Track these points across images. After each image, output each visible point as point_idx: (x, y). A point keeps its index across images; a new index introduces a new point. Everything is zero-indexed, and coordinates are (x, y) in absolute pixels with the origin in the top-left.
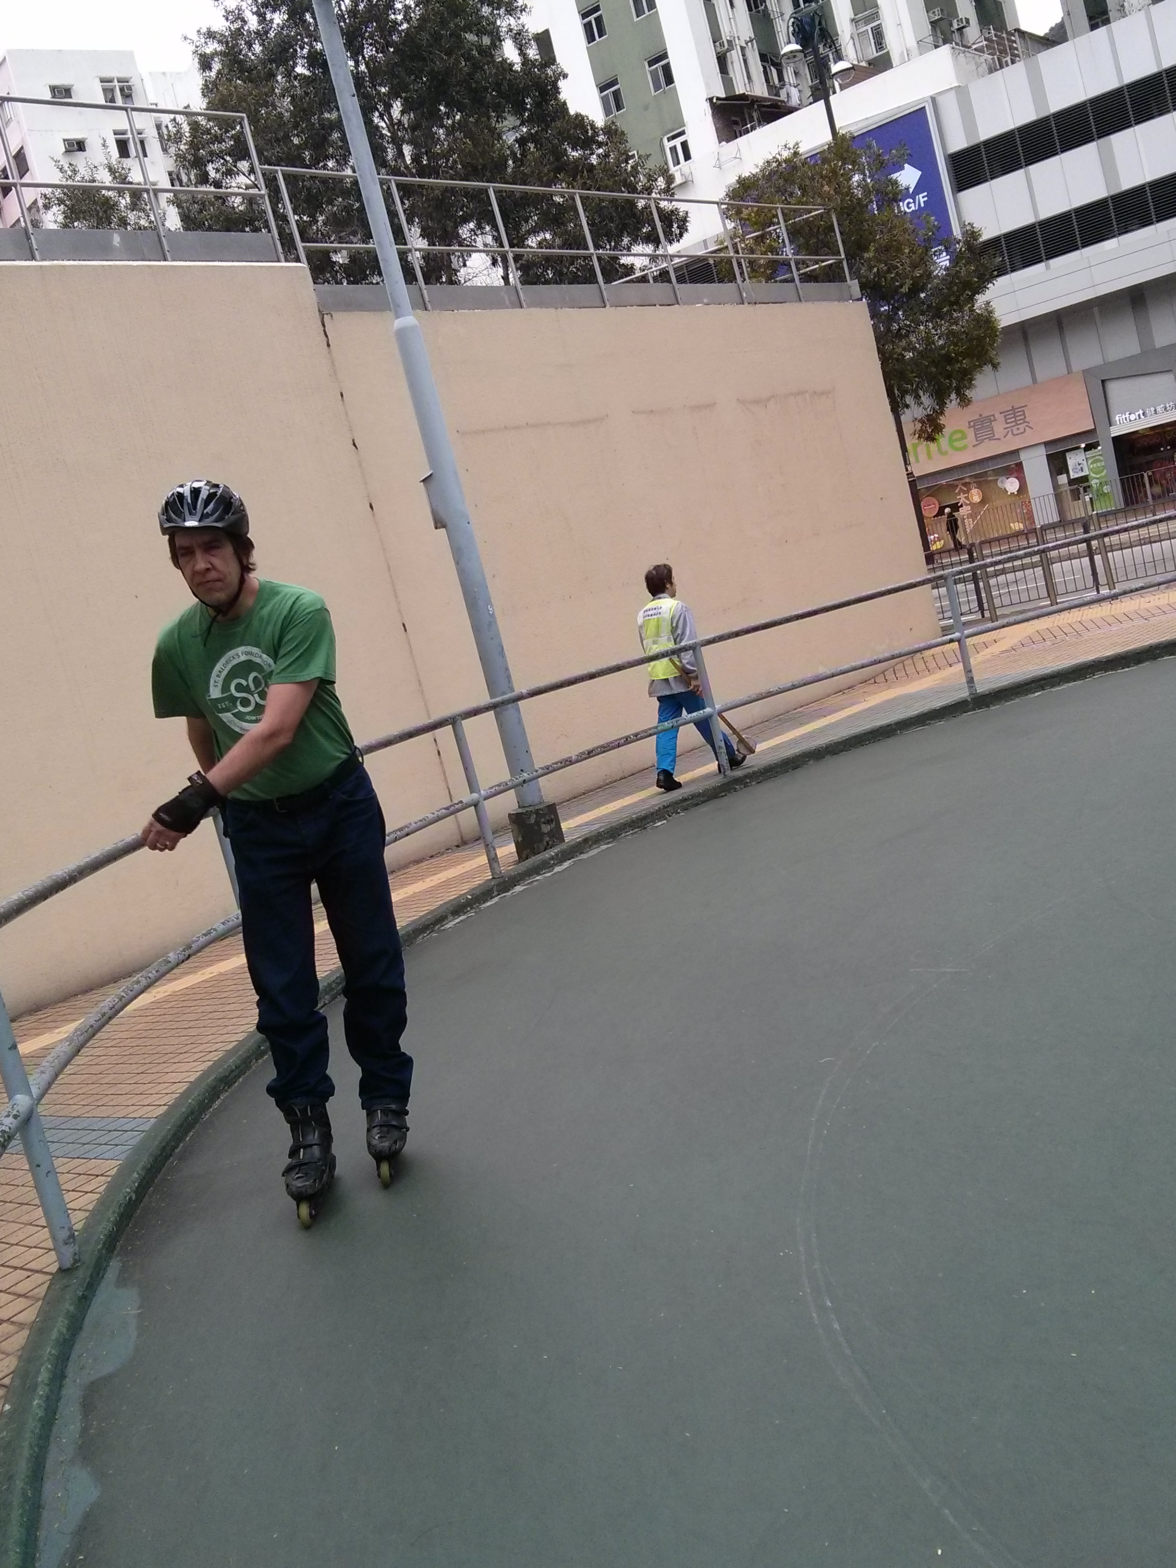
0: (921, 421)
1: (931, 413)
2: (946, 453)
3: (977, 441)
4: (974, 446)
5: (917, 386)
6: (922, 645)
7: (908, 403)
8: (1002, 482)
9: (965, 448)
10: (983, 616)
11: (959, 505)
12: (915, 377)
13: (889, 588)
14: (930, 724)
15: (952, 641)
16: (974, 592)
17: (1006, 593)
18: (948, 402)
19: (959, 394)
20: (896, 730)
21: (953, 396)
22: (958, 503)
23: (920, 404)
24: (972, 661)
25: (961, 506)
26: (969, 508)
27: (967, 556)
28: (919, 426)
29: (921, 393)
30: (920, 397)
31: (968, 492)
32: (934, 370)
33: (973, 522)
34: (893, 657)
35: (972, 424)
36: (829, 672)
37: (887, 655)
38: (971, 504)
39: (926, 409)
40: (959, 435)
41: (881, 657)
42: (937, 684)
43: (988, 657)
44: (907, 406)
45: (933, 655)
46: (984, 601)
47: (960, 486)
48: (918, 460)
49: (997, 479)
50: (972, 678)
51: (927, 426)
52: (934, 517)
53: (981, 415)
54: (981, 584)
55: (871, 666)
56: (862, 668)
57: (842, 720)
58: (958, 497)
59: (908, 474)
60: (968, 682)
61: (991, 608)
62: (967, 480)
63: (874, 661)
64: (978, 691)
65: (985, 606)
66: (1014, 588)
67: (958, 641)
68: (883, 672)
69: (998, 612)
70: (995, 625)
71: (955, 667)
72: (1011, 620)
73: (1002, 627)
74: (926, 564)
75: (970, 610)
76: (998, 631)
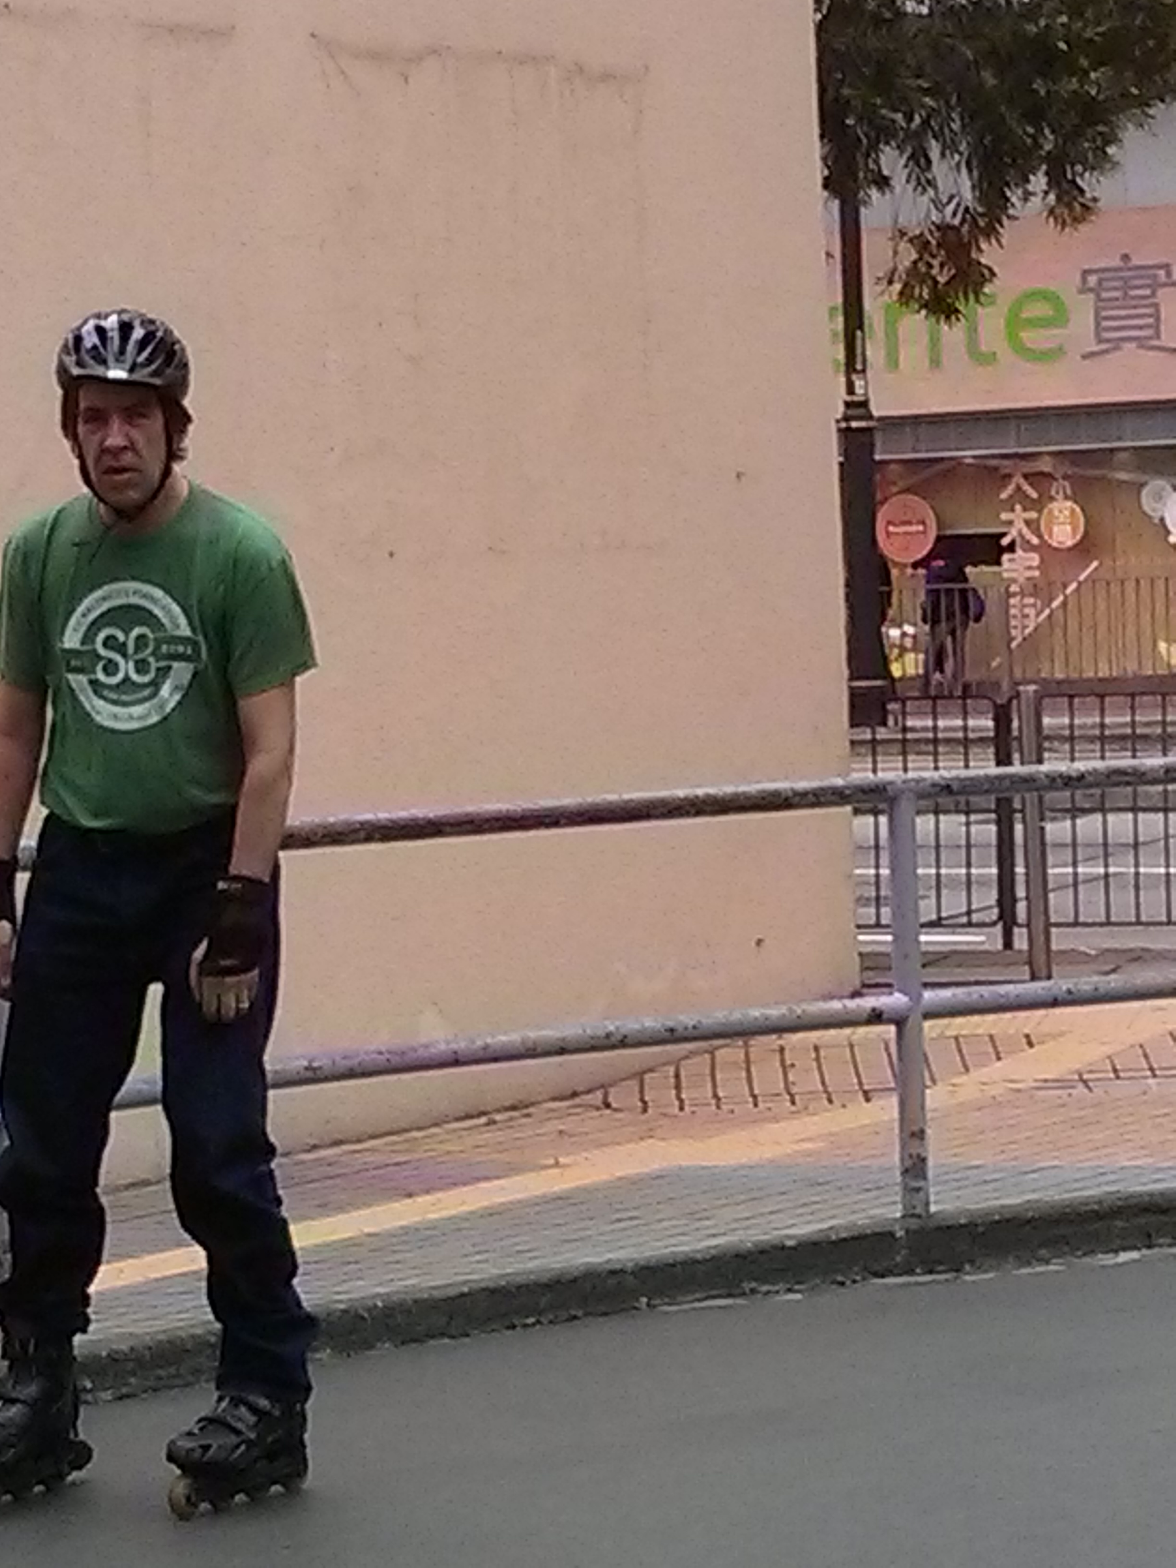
0: (921, 244)
1: (956, 222)
2: (990, 359)
3: (1100, 341)
4: (1084, 357)
5: (926, 122)
6: (775, 1012)
7: (886, 172)
8: (1159, 497)
9: (1056, 353)
10: (1008, 944)
11: (1005, 541)
12: (927, 92)
13: (700, 792)
14: (753, 1291)
15: (876, 1017)
16: (994, 852)
17: (1096, 878)
18: (1014, 196)
19: (1056, 179)
20: (635, 1294)
21: (1039, 181)
22: (1004, 535)
23: (925, 184)
24: (934, 1097)
25: (1011, 548)
26: (1035, 559)
28: (909, 255)
29: (934, 149)
30: (929, 162)
31: (1038, 505)
32: (989, 78)
33: (1038, 615)
34: (672, 1036)
35: (1092, 280)
36: (443, 1047)
37: (651, 1023)
38: (1044, 548)
39: (939, 206)
40: (1039, 309)
41: (631, 1026)
42: (809, 1154)
43: (994, 1091)
44: (883, 182)
45: (816, 1049)
46: (1021, 892)
47: (1018, 479)
48: (893, 362)
49: (1142, 485)
50: (924, 1160)
51: (936, 263)
52: (915, 565)
53: (1126, 257)
54: (1019, 828)
55: (593, 1048)
56: (562, 1051)
57: (466, 1217)
58: (1004, 516)
59: (848, 405)
60: (905, 1172)
61: (1039, 924)
62: (1045, 465)
63: (608, 1036)
64: (933, 1209)
65: (1021, 908)
66: (1122, 867)
67: (900, 1022)
68: (640, 1076)
69: (1059, 940)
70: (1038, 987)
71: (878, 1102)
72: (1087, 982)
73: (1055, 1003)
74: (853, 724)
75: (969, 913)
76: (1041, 1012)
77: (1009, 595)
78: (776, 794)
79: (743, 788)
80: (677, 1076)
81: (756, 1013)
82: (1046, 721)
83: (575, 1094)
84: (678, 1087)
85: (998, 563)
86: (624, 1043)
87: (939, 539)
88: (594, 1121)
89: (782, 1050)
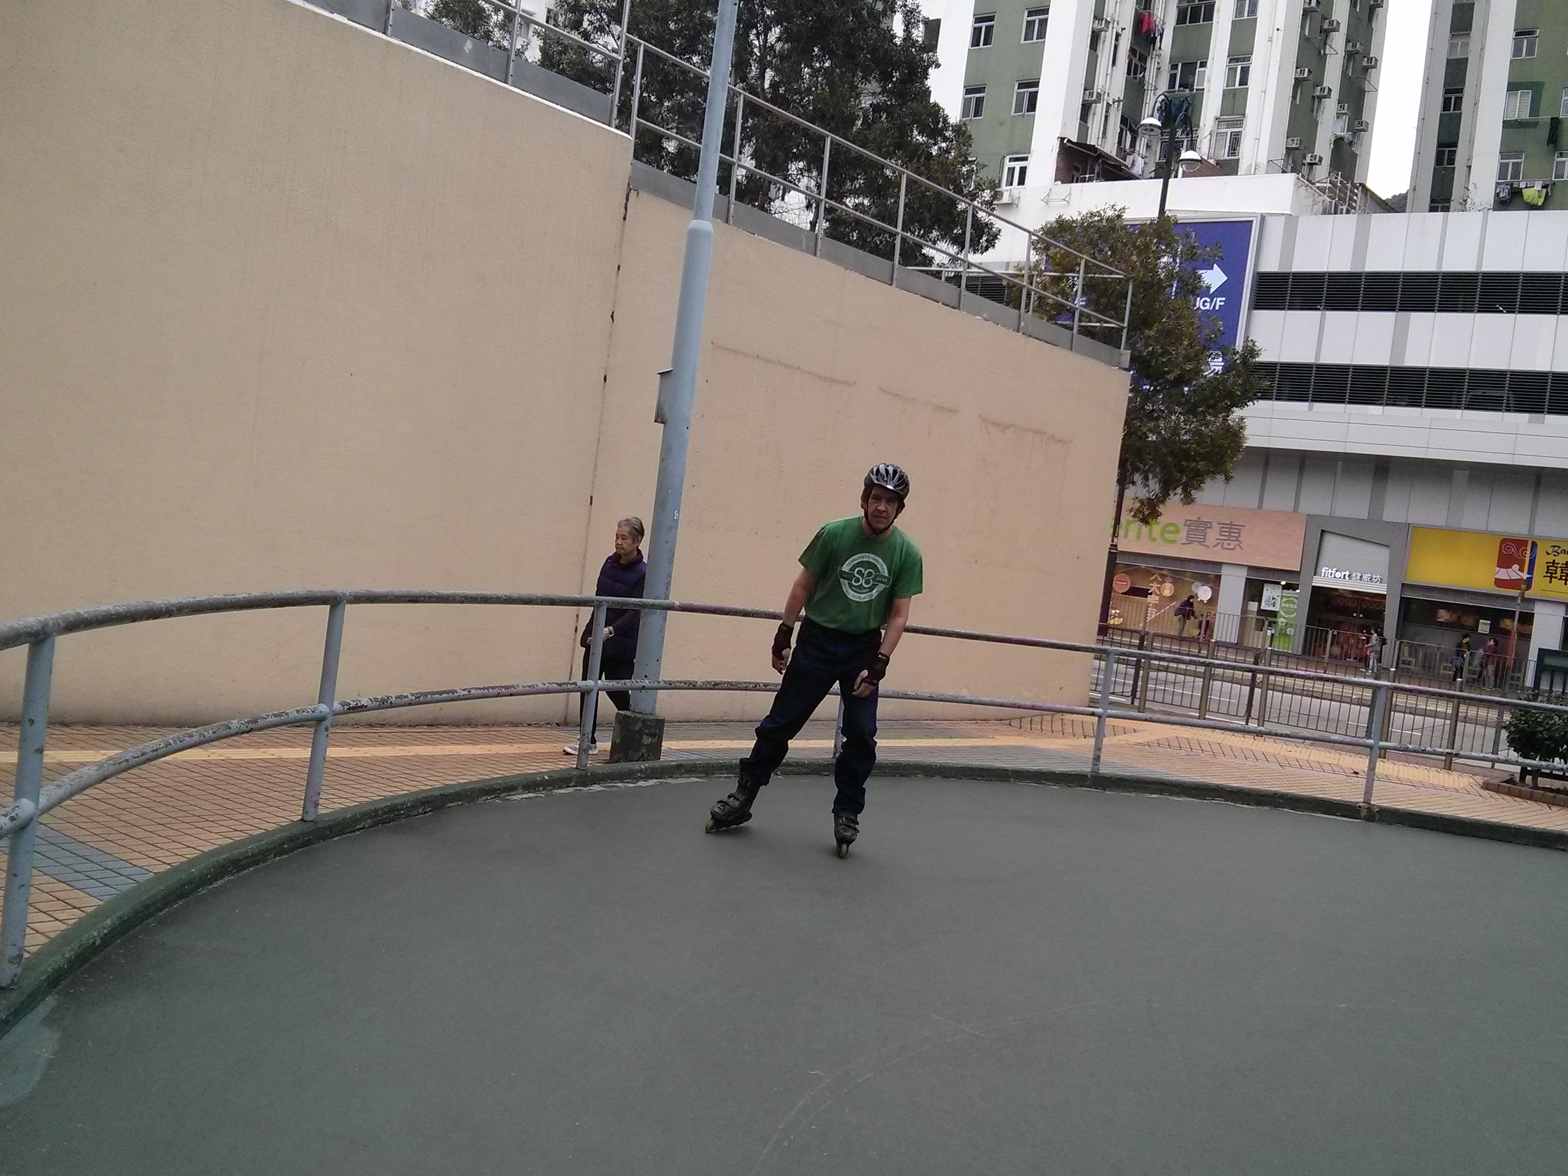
0: (1141, 501)
1: (1153, 498)
2: (1154, 540)
3: (1188, 540)
4: (1183, 544)
5: (1149, 468)
6: (1064, 707)
7: (1135, 480)
8: (1196, 586)
9: (1174, 542)
10: (1132, 703)
11: (1150, 592)
12: (1151, 460)
13: (1053, 642)
14: (1044, 783)
15: (1093, 714)
16: (1133, 677)
17: (1161, 690)
18: (1171, 493)
19: (1185, 490)
20: (1010, 777)
21: (1179, 490)
22: (1150, 590)
23: (1146, 486)
24: (1105, 741)
25: (1151, 594)
26: (1157, 598)
27: (1138, 642)
28: (1138, 505)
29: (1150, 476)
30: (1148, 479)
31: (1163, 582)
32: (1170, 459)
33: (1156, 613)
34: (1033, 708)
35: (1188, 523)
36: (968, 698)
37: (1028, 703)
38: (1160, 595)
39: (1149, 492)
40: (1172, 529)
41: (1022, 703)
42: (1066, 749)
43: (1122, 743)
45: (1072, 721)
46: (1139, 689)
47: (1156, 575)
48: (1126, 536)
49: (1193, 583)
50: (1100, 757)
51: (1145, 508)
52: (1122, 594)
53: (1199, 518)
54: (1141, 672)
55: (1010, 707)
56: (1001, 706)
57: (966, 747)
58: (1151, 584)
59: (1112, 545)
60: (1094, 759)
61: (1143, 698)
62: (1165, 572)
63: (1015, 704)
64: (1100, 771)
65: (1138, 694)
66: (1170, 688)
67: (1100, 717)
68: (1021, 718)
69: (1148, 705)
70: (1141, 715)
71: (1087, 739)
72: (1156, 716)
73: (1146, 720)
74: (1098, 634)
75: (1123, 692)
76: (1141, 722)
77: (1149, 607)
78: (1075, 646)
79: (1066, 643)
80: (1031, 721)
81: (1058, 706)
82: (1154, 644)
83: (1001, 720)
84: (1031, 724)
85: (1146, 597)
86: (1019, 707)
87: (1131, 587)
88: (1005, 728)
89: (1062, 719)
